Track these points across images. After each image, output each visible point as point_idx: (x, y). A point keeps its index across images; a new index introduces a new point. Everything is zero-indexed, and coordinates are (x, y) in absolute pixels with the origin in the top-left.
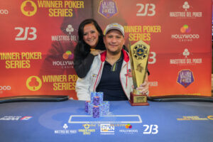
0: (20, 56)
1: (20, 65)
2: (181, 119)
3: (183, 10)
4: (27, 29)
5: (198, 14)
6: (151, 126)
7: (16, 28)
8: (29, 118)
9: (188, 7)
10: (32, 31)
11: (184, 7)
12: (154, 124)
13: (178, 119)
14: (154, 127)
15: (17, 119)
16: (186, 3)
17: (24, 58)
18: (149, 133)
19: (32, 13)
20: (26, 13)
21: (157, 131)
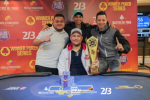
0: (26, 48)
1: (26, 53)
2: (118, 88)
3: (120, 20)
4: (30, 32)
5: (129, 22)
6: (107, 89)
7: (23, 32)
8: (24, 88)
9: (123, 18)
10: (32, 34)
11: (121, 18)
12: (108, 87)
13: (116, 88)
14: (108, 90)
15: (17, 89)
16: (122, 16)
17: (28, 49)
18: (105, 93)
19: (33, 24)
20: (29, 24)
21: (111, 93)
